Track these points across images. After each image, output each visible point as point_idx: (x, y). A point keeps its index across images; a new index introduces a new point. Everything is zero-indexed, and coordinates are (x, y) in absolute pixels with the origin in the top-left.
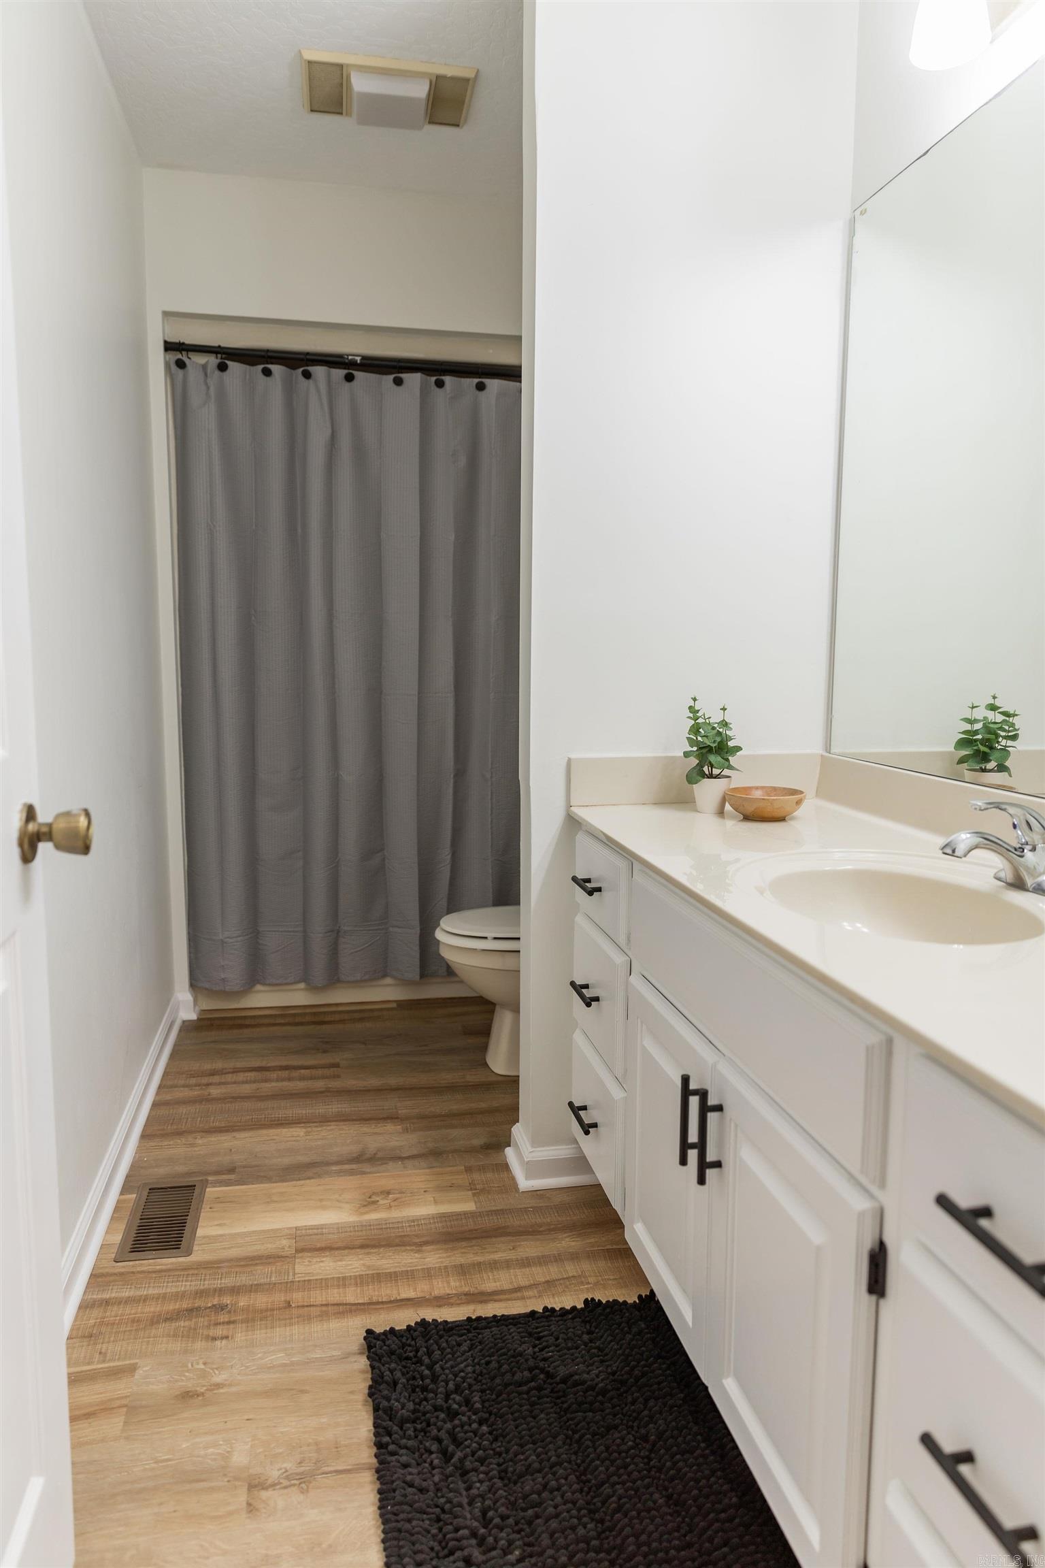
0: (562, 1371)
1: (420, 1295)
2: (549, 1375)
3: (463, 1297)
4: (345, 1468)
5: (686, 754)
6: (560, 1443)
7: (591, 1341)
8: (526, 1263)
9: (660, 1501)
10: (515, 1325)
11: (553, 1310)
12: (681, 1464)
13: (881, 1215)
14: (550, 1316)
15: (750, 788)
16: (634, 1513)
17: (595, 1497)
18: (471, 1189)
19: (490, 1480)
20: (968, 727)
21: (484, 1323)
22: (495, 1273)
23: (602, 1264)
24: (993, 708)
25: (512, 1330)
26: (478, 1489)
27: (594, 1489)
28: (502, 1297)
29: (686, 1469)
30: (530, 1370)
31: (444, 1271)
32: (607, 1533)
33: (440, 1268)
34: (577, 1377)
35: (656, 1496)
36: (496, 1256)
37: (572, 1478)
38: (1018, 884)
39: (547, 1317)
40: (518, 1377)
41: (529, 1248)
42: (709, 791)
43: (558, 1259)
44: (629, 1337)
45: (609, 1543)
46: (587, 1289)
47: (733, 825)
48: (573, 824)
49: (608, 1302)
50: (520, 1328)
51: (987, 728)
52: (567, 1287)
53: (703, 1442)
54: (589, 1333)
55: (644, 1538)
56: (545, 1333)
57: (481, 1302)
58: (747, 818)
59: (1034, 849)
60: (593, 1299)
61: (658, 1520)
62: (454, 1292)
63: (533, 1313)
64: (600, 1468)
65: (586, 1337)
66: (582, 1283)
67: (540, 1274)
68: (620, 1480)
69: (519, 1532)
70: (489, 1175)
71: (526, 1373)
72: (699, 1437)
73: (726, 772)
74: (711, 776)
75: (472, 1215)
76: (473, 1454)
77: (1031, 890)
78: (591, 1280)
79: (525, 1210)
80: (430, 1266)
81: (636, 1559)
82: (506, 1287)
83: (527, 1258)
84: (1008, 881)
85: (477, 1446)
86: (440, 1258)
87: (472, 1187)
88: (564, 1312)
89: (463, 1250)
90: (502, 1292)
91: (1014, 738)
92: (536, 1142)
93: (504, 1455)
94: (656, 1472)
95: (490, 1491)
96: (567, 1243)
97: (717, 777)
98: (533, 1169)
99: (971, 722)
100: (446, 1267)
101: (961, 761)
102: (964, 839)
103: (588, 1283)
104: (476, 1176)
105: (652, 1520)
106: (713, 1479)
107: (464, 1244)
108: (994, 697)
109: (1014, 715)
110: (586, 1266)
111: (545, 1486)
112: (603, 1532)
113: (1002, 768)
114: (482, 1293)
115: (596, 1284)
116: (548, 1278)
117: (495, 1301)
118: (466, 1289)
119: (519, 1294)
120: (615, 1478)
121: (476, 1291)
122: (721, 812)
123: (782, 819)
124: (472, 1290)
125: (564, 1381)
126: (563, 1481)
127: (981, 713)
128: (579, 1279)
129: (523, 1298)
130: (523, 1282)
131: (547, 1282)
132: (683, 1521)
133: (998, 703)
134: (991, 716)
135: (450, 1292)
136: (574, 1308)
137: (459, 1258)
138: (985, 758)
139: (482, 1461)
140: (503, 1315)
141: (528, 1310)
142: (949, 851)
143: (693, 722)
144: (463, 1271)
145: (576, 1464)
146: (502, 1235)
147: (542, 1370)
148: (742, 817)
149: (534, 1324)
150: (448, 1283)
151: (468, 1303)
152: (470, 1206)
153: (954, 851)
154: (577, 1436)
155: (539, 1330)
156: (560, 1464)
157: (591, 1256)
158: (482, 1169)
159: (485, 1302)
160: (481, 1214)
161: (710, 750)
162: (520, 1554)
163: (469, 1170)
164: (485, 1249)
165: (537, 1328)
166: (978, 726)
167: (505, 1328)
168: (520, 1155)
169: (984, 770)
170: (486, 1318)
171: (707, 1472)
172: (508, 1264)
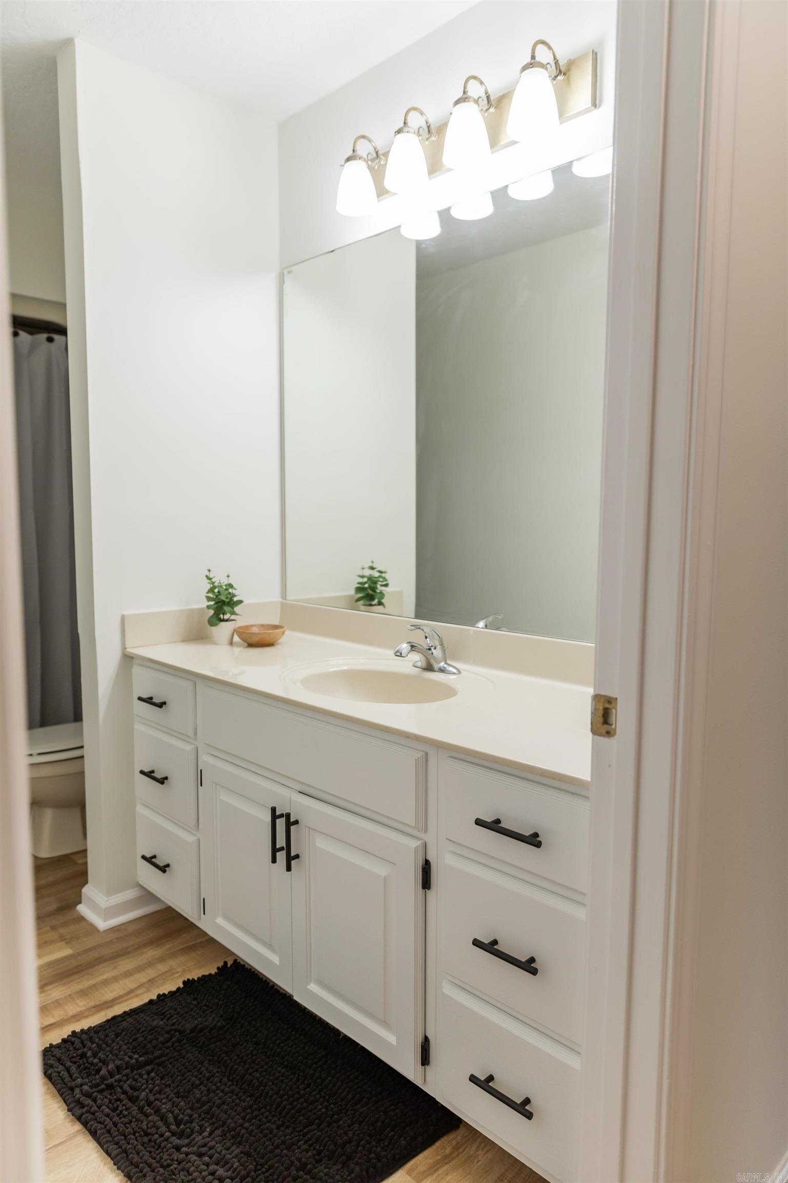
0: (189, 1026)
1: (58, 1019)
2: (180, 1032)
3: (93, 1009)
4: (60, 1141)
5: (209, 607)
6: (207, 1065)
7: (199, 1003)
8: (128, 974)
9: (282, 1071)
10: (142, 1012)
11: (164, 994)
12: (285, 1047)
13: (425, 846)
14: (165, 999)
15: (252, 626)
16: (270, 1083)
17: (243, 1084)
18: (62, 940)
19: (170, 1100)
20: (361, 580)
21: (120, 1019)
22: (109, 987)
23: (182, 958)
24: (372, 568)
25: (142, 1016)
26: (165, 1108)
27: (240, 1080)
28: (121, 1000)
29: (289, 1049)
30: (168, 1033)
31: (71, 998)
32: (259, 1100)
33: (65, 997)
34: (200, 1026)
35: (279, 1069)
36: (105, 976)
37: (225, 1080)
38: (429, 668)
39: (162, 1000)
40: (161, 1039)
41: (126, 964)
42: (223, 630)
43: (150, 964)
44: (223, 992)
45: (262, 1104)
46: (179, 976)
47: (240, 651)
48: (128, 659)
49: (198, 978)
50: (146, 1012)
51: (370, 578)
52: (164, 979)
53: (293, 1031)
54: (195, 999)
55: (282, 1092)
56: (166, 1009)
57: (108, 1008)
58: (251, 645)
59: (435, 648)
60: (188, 980)
61: (287, 1081)
62: (84, 1008)
63: (151, 1002)
64: (239, 1069)
65: (195, 1002)
66: (174, 974)
67: (142, 977)
68: (254, 1070)
69: (203, 1119)
70: (72, 927)
71: (166, 1036)
72: (290, 1030)
73: (233, 617)
74: (223, 620)
75: (72, 957)
76: (151, 1091)
77: (437, 670)
78: (178, 970)
79: (111, 942)
80: (57, 998)
81: (283, 1103)
82: (121, 993)
83: (128, 971)
84: (423, 667)
85: (152, 1086)
86: (61, 991)
87: (62, 938)
88: (172, 994)
89: (77, 981)
90: (121, 997)
91: (386, 585)
92: (109, 892)
93: (172, 1085)
94: (272, 1058)
95: (173, 1106)
96: (151, 953)
97: (227, 620)
98: (108, 913)
99: (362, 577)
100: (70, 995)
101: (358, 600)
102: (405, 647)
103: (178, 972)
104: (62, 931)
105: (282, 1081)
106: (307, 1048)
107: (75, 977)
108: (373, 562)
109: (385, 572)
110: (172, 963)
111: (208, 1091)
112: (256, 1099)
113: (380, 603)
114: (106, 1003)
115: (184, 971)
116: (149, 978)
117: (118, 1004)
118: (93, 1004)
119: (133, 994)
120: (251, 1070)
121: (100, 1003)
122: (231, 643)
123: (271, 645)
124: (97, 1003)
125: (192, 1031)
126: (219, 1084)
127: (368, 572)
128: (171, 972)
129: (137, 996)
130: (132, 986)
131: (149, 981)
132: (299, 1076)
133: (375, 566)
134: (371, 572)
135: (82, 1009)
136: (179, 989)
137: (77, 985)
138: (371, 598)
139: (160, 1092)
140: (130, 1010)
141: (147, 1000)
142: (399, 654)
143: (212, 586)
144: (83, 993)
145: (223, 1073)
146: (100, 963)
147: (176, 1030)
148: (246, 645)
149: (155, 1007)
150: (77, 1004)
151: (99, 1011)
152: (67, 952)
153: (401, 654)
154: (216, 1058)
155: (160, 1009)
156: (214, 1076)
157: (173, 955)
158: (64, 925)
159: (111, 1006)
160: (79, 954)
161: (223, 603)
162: (210, 1130)
163: (53, 928)
164: (93, 975)
165: (158, 1009)
166: (365, 580)
167: (137, 1016)
168: (94, 906)
169: (371, 605)
170: (119, 1016)
171: (302, 1046)
172: (116, 979)
